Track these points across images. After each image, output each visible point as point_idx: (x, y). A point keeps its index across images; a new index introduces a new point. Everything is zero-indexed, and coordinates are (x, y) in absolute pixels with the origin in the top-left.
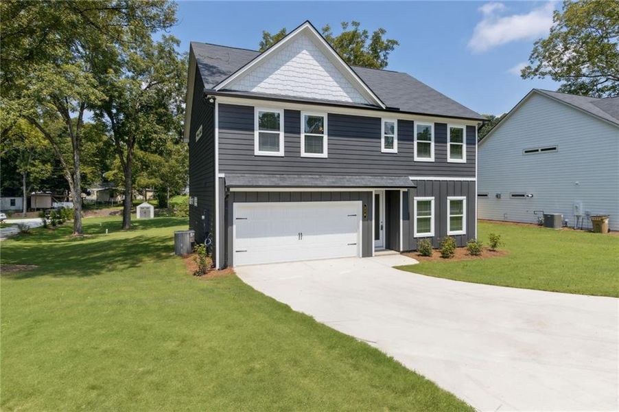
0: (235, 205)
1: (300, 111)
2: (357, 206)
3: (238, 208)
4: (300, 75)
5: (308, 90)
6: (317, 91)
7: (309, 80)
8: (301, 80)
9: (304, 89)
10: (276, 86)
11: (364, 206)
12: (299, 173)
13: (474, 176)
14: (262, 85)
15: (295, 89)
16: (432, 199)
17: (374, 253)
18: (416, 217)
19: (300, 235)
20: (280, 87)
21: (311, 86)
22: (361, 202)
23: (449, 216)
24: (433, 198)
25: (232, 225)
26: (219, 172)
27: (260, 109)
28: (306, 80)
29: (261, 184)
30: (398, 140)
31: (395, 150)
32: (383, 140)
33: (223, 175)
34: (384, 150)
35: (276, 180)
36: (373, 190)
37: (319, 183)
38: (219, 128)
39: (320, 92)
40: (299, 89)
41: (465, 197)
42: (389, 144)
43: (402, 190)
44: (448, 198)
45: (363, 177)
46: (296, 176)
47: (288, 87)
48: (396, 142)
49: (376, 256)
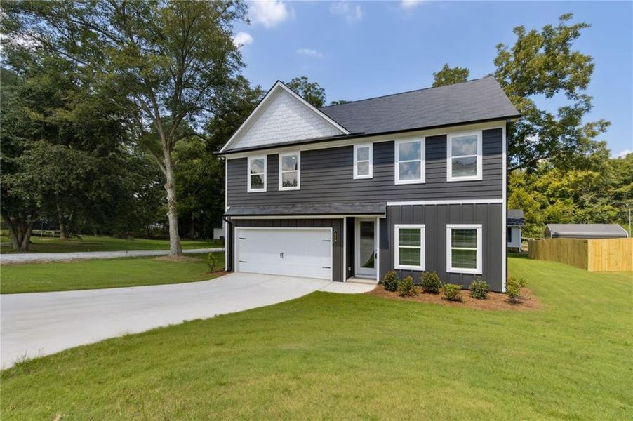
0: (236, 228)
1: (278, 154)
2: (328, 233)
3: (238, 231)
4: (279, 125)
6: (291, 135)
7: (286, 127)
8: (280, 129)
9: (281, 136)
11: (335, 232)
13: (500, 196)
14: (253, 140)
15: (275, 138)
16: (422, 227)
17: (345, 279)
18: (397, 247)
19: (281, 254)
21: (288, 132)
22: (331, 229)
23: (449, 249)
24: (424, 225)
26: (227, 206)
27: (251, 158)
28: (283, 128)
30: (374, 164)
31: (370, 175)
32: (355, 168)
33: (229, 208)
34: (356, 176)
36: (344, 217)
40: (278, 137)
41: (480, 226)
43: (378, 217)
44: (448, 226)
45: (333, 205)
46: (274, 206)
47: (270, 137)
48: (371, 166)
49: (347, 282)
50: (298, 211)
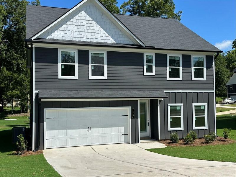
0: (45, 110)
1: (88, 50)
2: (128, 110)
4: (88, 28)
5: (94, 37)
6: (99, 37)
7: (94, 31)
8: (89, 31)
9: (91, 37)
10: (72, 35)
11: (132, 110)
12: (88, 90)
13: (213, 89)
15: (85, 37)
16: (181, 105)
17: (140, 141)
18: (169, 117)
19: (89, 128)
20: (75, 36)
21: (96, 35)
22: (130, 107)
23: (194, 116)
25: (43, 122)
26: (35, 90)
27: (62, 50)
28: (92, 31)
29: (62, 96)
30: (156, 66)
31: (154, 73)
32: (145, 67)
33: (37, 92)
34: (145, 73)
35: (72, 94)
36: (138, 99)
37: (100, 96)
38: (35, 62)
39: (102, 38)
40: (88, 37)
42: (150, 69)
43: (159, 99)
44: (193, 104)
45: (131, 91)
46: (86, 91)
47: (81, 36)
48: (154, 68)
49: (141, 143)
50: (110, 95)
